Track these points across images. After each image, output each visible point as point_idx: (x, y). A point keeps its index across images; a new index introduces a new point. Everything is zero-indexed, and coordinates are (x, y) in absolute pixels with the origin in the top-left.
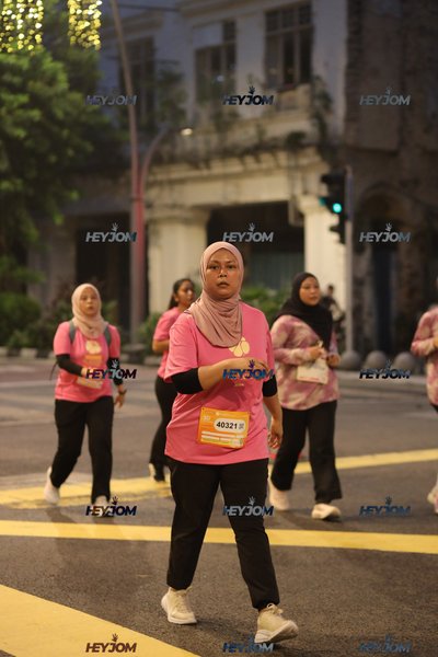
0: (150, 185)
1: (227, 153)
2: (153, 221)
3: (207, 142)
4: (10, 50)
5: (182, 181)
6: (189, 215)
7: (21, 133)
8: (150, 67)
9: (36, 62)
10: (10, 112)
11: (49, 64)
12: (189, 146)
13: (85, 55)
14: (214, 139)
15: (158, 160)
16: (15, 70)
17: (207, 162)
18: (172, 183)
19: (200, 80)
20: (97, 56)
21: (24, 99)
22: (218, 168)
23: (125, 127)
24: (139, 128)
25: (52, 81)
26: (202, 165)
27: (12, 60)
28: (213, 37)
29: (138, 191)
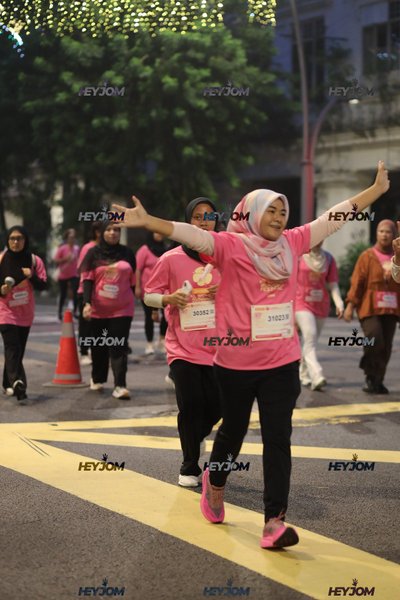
0: (319, 152)
1: (391, 122)
2: (321, 185)
3: (373, 112)
4: (194, 28)
5: (348, 148)
6: (354, 179)
7: (203, 104)
8: (321, 43)
9: (217, 39)
10: (193, 85)
11: (229, 41)
12: (355, 116)
13: (262, 33)
14: (379, 109)
15: (327, 129)
16: (198, 47)
17: (372, 131)
18: (339, 150)
19: (367, 55)
20: (273, 34)
21: (206, 73)
22: (382, 136)
23: (297, 98)
24: (310, 100)
25: (231, 57)
26: (367, 133)
27: (196, 37)
28: (380, 15)
29: (309, 157)
